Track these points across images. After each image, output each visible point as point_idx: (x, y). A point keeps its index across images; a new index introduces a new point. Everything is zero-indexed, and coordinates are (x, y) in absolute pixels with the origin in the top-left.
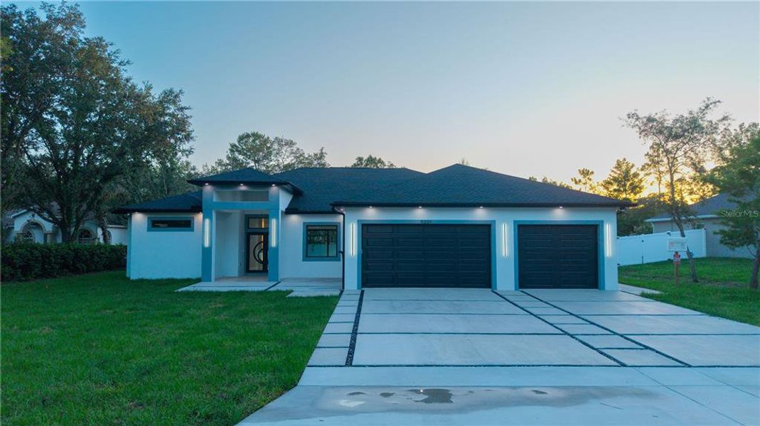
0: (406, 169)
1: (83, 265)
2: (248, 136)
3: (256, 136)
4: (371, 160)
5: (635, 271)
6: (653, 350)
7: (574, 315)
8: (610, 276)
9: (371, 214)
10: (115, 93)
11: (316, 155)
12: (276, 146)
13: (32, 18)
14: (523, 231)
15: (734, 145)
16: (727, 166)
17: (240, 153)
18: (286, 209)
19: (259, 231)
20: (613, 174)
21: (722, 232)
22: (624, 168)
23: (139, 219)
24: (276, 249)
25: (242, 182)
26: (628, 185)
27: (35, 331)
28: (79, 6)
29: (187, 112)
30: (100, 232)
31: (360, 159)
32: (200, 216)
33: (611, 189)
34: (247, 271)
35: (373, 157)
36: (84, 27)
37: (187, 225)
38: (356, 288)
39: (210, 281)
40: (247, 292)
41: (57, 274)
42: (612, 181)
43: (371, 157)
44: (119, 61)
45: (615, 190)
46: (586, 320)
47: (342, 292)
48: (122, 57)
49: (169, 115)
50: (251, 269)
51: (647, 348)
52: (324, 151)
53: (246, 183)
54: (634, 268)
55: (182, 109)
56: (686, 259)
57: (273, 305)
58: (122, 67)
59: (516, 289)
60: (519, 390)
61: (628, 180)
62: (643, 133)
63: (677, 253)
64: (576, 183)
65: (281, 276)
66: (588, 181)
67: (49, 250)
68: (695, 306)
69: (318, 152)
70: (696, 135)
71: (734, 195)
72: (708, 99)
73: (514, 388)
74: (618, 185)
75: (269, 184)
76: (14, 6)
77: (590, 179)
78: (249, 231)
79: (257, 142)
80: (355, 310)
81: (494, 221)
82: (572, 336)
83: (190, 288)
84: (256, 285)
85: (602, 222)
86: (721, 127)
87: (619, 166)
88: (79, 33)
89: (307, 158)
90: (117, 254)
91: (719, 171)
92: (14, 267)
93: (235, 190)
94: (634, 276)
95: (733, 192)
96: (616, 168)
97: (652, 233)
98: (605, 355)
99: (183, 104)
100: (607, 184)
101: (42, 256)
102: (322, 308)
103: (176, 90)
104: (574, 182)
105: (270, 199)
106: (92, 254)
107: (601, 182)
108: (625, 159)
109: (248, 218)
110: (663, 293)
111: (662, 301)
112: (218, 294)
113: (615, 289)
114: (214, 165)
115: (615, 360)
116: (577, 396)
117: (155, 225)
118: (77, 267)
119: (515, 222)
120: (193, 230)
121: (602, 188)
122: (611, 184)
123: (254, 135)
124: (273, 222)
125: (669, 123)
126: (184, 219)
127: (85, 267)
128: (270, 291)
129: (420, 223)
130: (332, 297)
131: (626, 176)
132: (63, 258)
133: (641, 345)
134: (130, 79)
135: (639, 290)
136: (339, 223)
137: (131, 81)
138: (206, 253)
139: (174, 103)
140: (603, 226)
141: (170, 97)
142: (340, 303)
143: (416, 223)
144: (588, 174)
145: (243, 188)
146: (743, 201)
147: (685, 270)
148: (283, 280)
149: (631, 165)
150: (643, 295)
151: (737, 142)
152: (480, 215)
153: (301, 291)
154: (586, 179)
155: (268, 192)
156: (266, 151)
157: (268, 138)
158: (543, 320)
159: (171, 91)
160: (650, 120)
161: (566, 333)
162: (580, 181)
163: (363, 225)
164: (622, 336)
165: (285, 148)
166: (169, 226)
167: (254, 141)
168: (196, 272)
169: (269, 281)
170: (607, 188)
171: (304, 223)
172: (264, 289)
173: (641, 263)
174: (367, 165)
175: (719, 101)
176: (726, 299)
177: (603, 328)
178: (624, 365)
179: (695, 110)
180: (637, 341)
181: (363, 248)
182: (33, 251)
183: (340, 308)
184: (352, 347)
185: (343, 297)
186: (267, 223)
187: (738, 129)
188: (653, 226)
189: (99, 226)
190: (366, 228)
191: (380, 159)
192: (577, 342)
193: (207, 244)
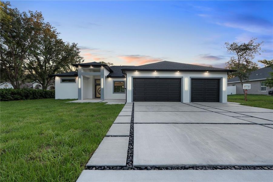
8: (224, 98)
9: (137, 74)
14: (193, 80)
18: (107, 76)
19: (98, 84)
23: (57, 79)
24: (103, 89)
25: (91, 65)
29: (79, 50)
32: (77, 78)
34: (96, 97)
37: (74, 81)
38: (131, 102)
39: (81, 99)
47: (126, 103)
59: (190, 102)
63: (246, 90)
65: (105, 98)
75: (100, 66)
78: (96, 84)
80: (131, 110)
81: (183, 77)
83: (73, 102)
85: (222, 77)
93: (89, 68)
99: (78, 48)
101: (33, 93)
102: (117, 109)
103: (76, 43)
105: (101, 71)
109: (96, 80)
113: (226, 102)
117: (63, 81)
119: (190, 77)
120: (76, 83)
124: (102, 80)
126: (73, 79)
129: (155, 77)
130: (122, 105)
136: (125, 81)
138: (80, 90)
140: (222, 79)
141: (74, 46)
142: (125, 107)
143: (154, 77)
145: (92, 67)
148: (106, 100)
152: (178, 74)
153: (110, 103)
155: (100, 69)
159: (74, 44)
168: (77, 98)
169: (101, 100)
171: (113, 81)
172: (98, 102)
181: (133, 87)
183: (125, 109)
185: (126, 105)
190: (135, 79)
193: (80, 87)
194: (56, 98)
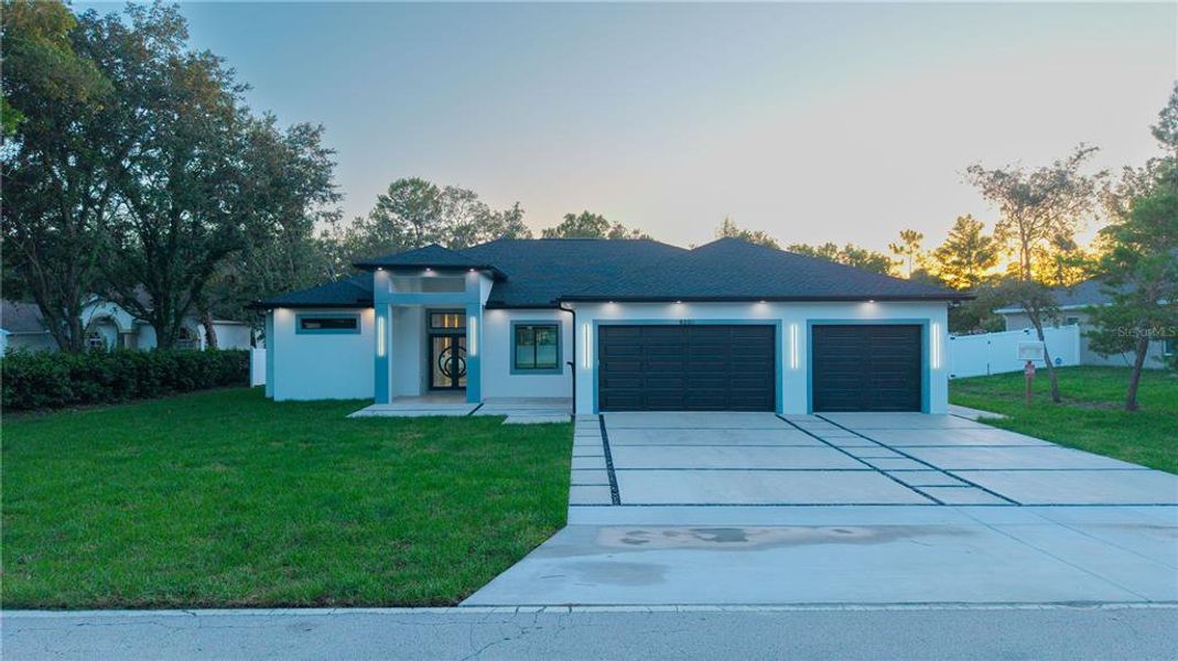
0: (651, 241)
1: (190, 379)
2: (404, 184)
3: (417, 184)
4: (587, 218)
5: (977, 384)
6: (980, 487)
7: (886, 447)
8: (937, 393)
9: (612, 312)
10: (225, 130)
11: (507, 213)
12: (448, 200)
13: (115, 27)
14: (821, 336)
15: (1136, 192)
16: (1125, 225)
17: (393, 209)
18: (488, 302)
19: (441, 332)
20: (952, 239)
21: (1092, 334)
22: (968, 229)
23: (283, 317)
24: (477, 360)
25: (429, 266)
26: (974, 255)
27: (206, 468)
28: (178, 7)
29: (330, 158)
30: (202, 330)
31: (571, 217)
32: (370, 313)
33: (948, 261)
34: (431, 388)
35: (591, 213)
36: (186, 37)
37: (351, 325)
38: (593, 412)
39: (387, 402)
40: (445, 417)
41: (158, 393)
42: (951, 250)
43: (586, 214)
44: (234, 85)
45: (954, 263)
46: (902, 454)
47: (575, 418)
48: (238, 80)
49: (304, 162)
50: (435, 385)
51: (973, 485)
52: (519, 208)
53: (433, 268)
54: (975, 381)
55: (322, 153)
56: (1045, 369)
57: (490, 435)
58: (237, 94)
59: (808, 413)
60: (820, 530)
61: (975, 248)
62: (990, 194)
63: (1030, 362)
64: (896, 251)
65: (483, 395)
66: (914, 249)
67: (146, 358)
68: (1046, 434)
69: (511, 208)
70: (1062, 196)
71: (1110, 284)
72: (1082, 145)
73: (815, 527)
74: (959, 255)
75: (466, 269)
76: (94, 12)
77: (918, 247)
78: (431, 331)
79: (419, 193)
80: (600, 441)
81: (780, 321)
82: (882, 472)
84: (456, 408)
85: (928, 320)
86: (1098, 187)
87: (961, 226)
88: (180, 47)
89: (493, 218)
90: (232, 364)
91: (1111, 233)
92: (104, 385)
93: (419, 276)
94: (973, 393)
95: (1108, 279)
96: (957, 229)
97: (1005, 330)
98: (921, 493)
99: (322, 146)
100: (942, 254)
101: (138, 368)
102: (556, 438)
103: (314, 127)
104: (893, 250)
105: (467, 289)
106: (202, 364)
107: (933, 250)
108: (969, 217)
109: (430, 314)
110: (1007, 417)
111: (1004, 428)
112: (407, 421)
113: (943, 412)
114: (351, 227)
115: (932, 499)
116: (885, 534)
117: (304, 325)
118: (182, 383)
119: (808, 321)
120: (359, 332)
121: (935, 259)
122: (949, 253)
123: (413, 182)
124: (472, 322)
125: (1024, 180)
126: (348, 317)
127: (193, 383)
128: (476, 417)
129: (678, 323)
130: (563, 424)
131: (972, 242)
132: (165, 370)
133: (966, 482)
134: (248, 109)
135: (976, 413)
136: (567, 323)
137: (249, 112)
138: (381, 365)
139: (311, 144)
140: (928, 326)
142: (577, 432)
143: (674, 324)
144: (913, 238)
145: (429, 273)
146: (1119, 293)
147: (1044, 384)
148: (486, 400)
149: (979, 224)
150: (981, 420)
151: (1143, 187)
152: (761, 312)
153: (518, 416)
154: (912, 244)
155: (464, 279)
156: (431, 207)
157: (435, 187)
158: (846, 453)
159: (307, 127)
160: (999, 174)
161: (875, 469)
162: (902, 249)
163: (600, 327)
164: (944, 472)
165: (461, 202)
166: (323, 327)
167: (414, 192)
169: (468, 402)
170: (943, 260)
171: (512, 322)
172: (467, 413)
173: (985, 373)
174: (581, 226)
175: (1097, 148)
176: (1087, 425)
177: (922, 462)
178: (942, 504)
179: (1064, 160)
180: (962, 477)
181: (599, 358)
182: (126, 360)
183: (581, 439)
184: (614, 485)
185: (578, 424)
186: (463, 321)
187: (1145, 167)
188: (1006, 318)
189: (201, 322)
190: (604, 331)
191: (601, 217)
192: (888, 479)
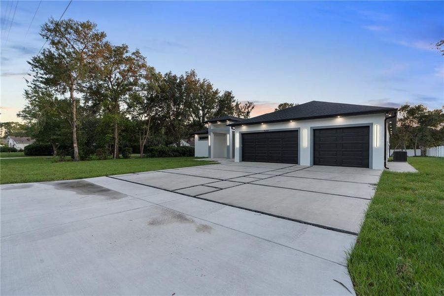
9: (244, 129)
14: (316, 132)
23: (196, 137)
24: (229, 146)
25: (218, 121)
37: (207, 138)
38: (238, 161)
39: (210, 158)
75: (226, 121)
81: (300, 128)
93: (217, 124)
117: (199, 139)
119: (311, 128)
129: (264, 131)
138: (210, 147)
140: (372, 126)
152: (292, 125)
163: (242, 134)
168: (207, 156)
181: (242, 144)
193: (210, 145)
194: (195, 156)
